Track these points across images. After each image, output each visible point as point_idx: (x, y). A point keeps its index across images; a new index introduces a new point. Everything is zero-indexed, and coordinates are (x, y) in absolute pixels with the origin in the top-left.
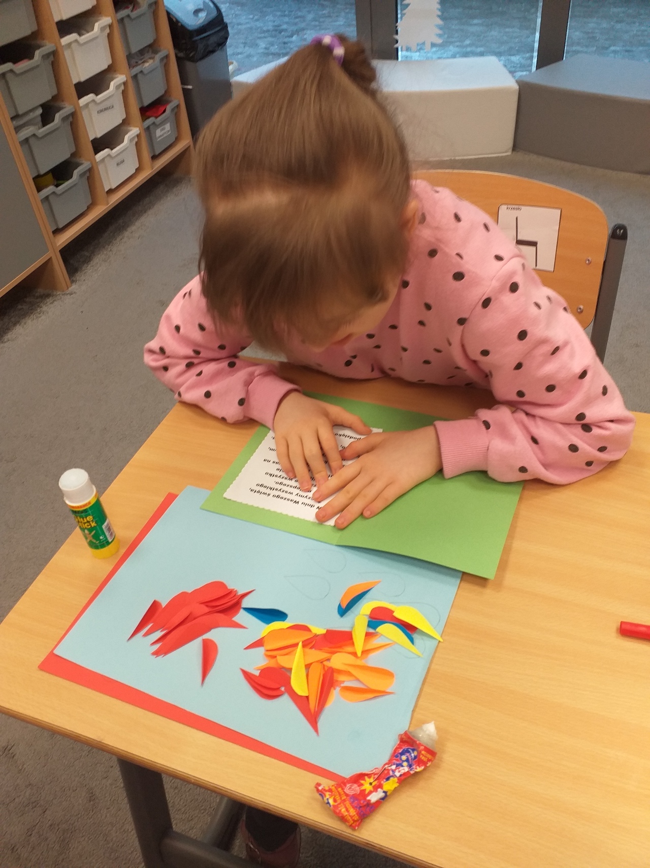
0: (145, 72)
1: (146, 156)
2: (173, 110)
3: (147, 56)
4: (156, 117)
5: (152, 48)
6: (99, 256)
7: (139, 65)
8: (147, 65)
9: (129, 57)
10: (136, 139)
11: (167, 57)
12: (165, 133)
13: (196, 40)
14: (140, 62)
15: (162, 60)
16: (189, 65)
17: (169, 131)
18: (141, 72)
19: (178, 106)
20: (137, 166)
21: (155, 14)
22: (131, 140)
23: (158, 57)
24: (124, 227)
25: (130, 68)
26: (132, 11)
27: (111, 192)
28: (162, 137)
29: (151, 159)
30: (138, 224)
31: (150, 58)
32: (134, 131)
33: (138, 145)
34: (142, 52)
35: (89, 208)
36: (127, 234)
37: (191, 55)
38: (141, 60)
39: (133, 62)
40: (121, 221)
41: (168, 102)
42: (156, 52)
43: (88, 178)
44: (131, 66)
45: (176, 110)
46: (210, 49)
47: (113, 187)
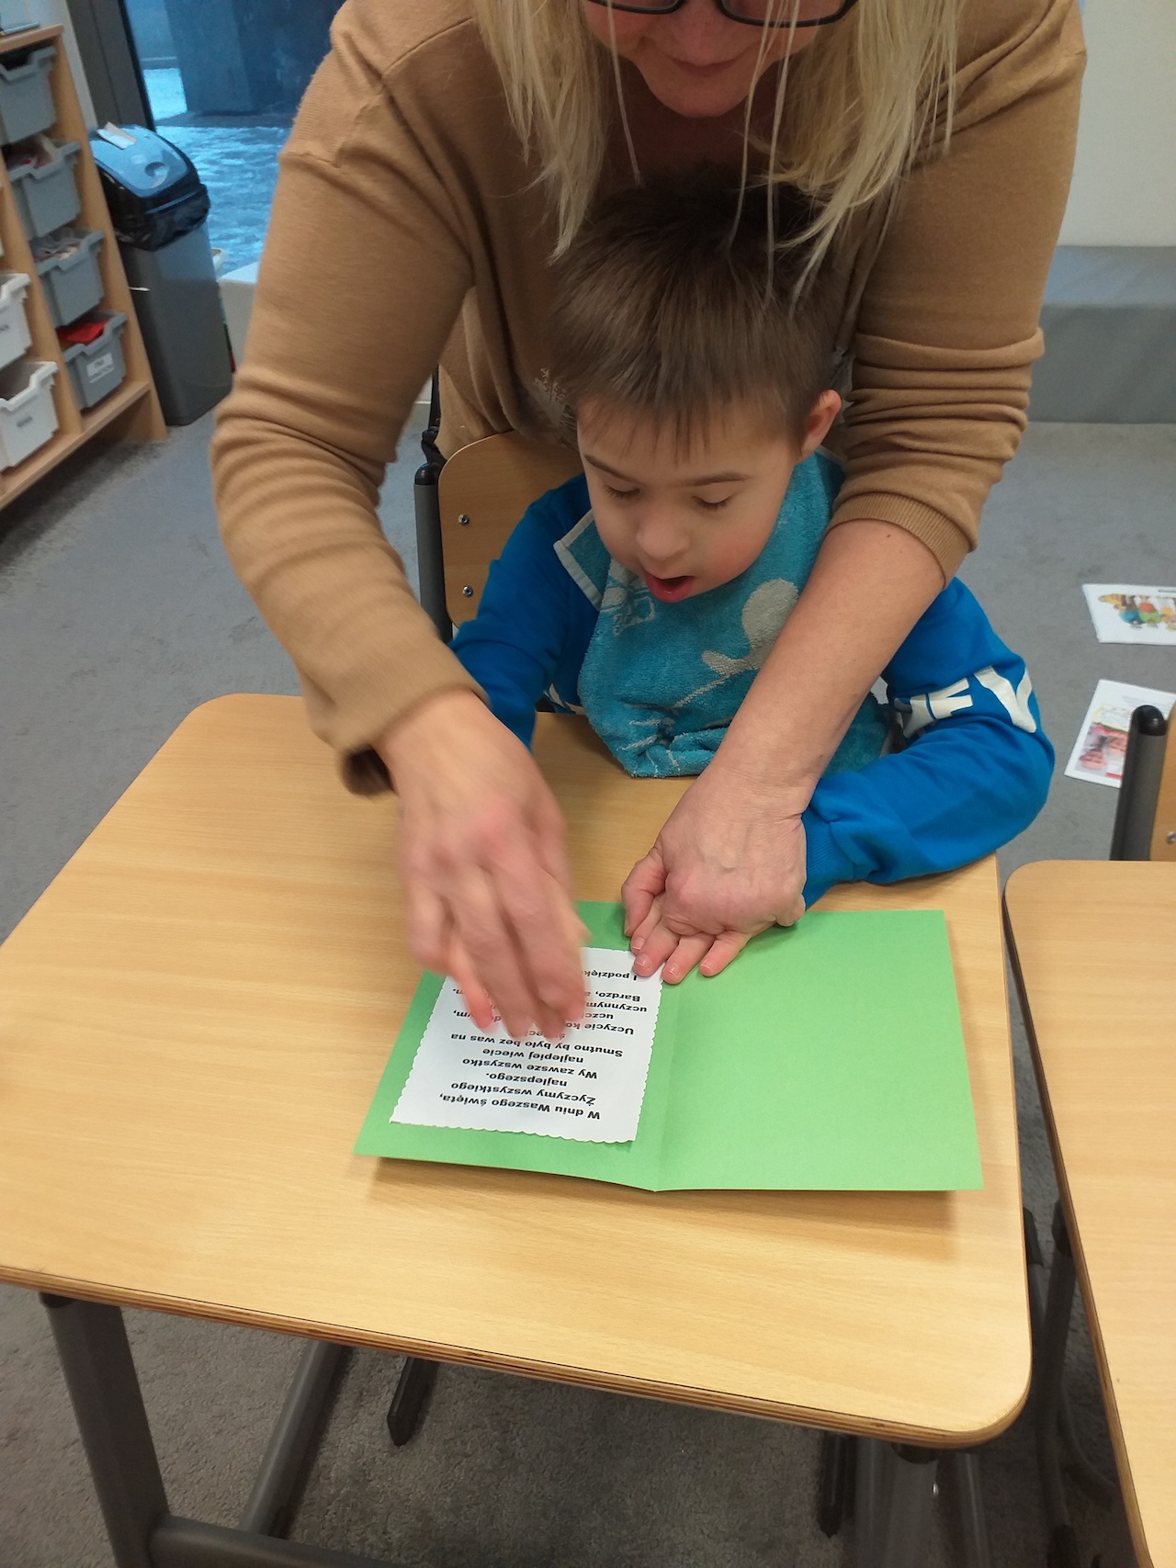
0: (64, 268)
1: (71, 409)
2: (115, 330)
3: (66, 241)
4: (87, 343)
5: (75, 228)
7: (53, 256)
8: (66, 256)
9: (34, 243)
10: (52, 382)
11: (102, 242)
12: (104, 370)
13: (152, 215)
14: (53, 252)
15: (92, 247)
16: (142, 256)
17: (109, 367)
18: (57, 268)
19: (125, 325)
20: (55, 426)
21: (78, 173)
22: (43, 383)
23: (85, 243)
24: (35, 533)
25: (35, 262)
26: (36, 167)
27: (9, 471)
28: (100, 377)
29: (79, 415)
30: (60, 526)
31: (72, 246)
32: (47, 367)
33: (55, 392)
34: (56, 235)
36: (40, 544)
37: (145, 238)
38: (56, 247)
39: (41, 252)
40: (28, 524)
41: (107, 318)
42: (81, 235)
44: (37, 258)
45: (122, 331)
46: (180, 228)
47: (13, 463)
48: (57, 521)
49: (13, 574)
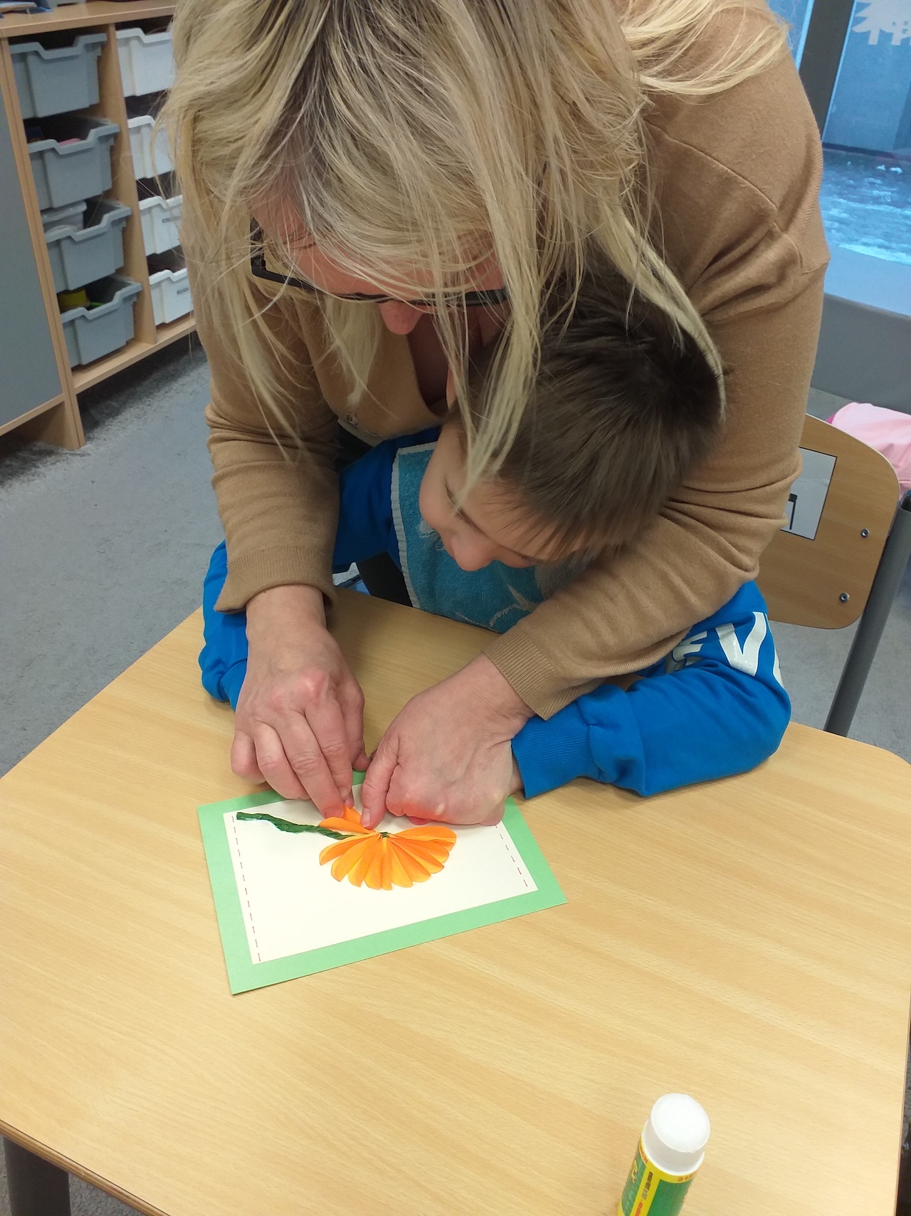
6: (132, 409)
24: (174, 376)
27: (163, 326)
30: (194, 374)
35: (129, 344)
36: (175, 386)
40: (171, 368)
43: (135, 305)
47: (167, 322)
48: (192, 370)
49: (149, 405)
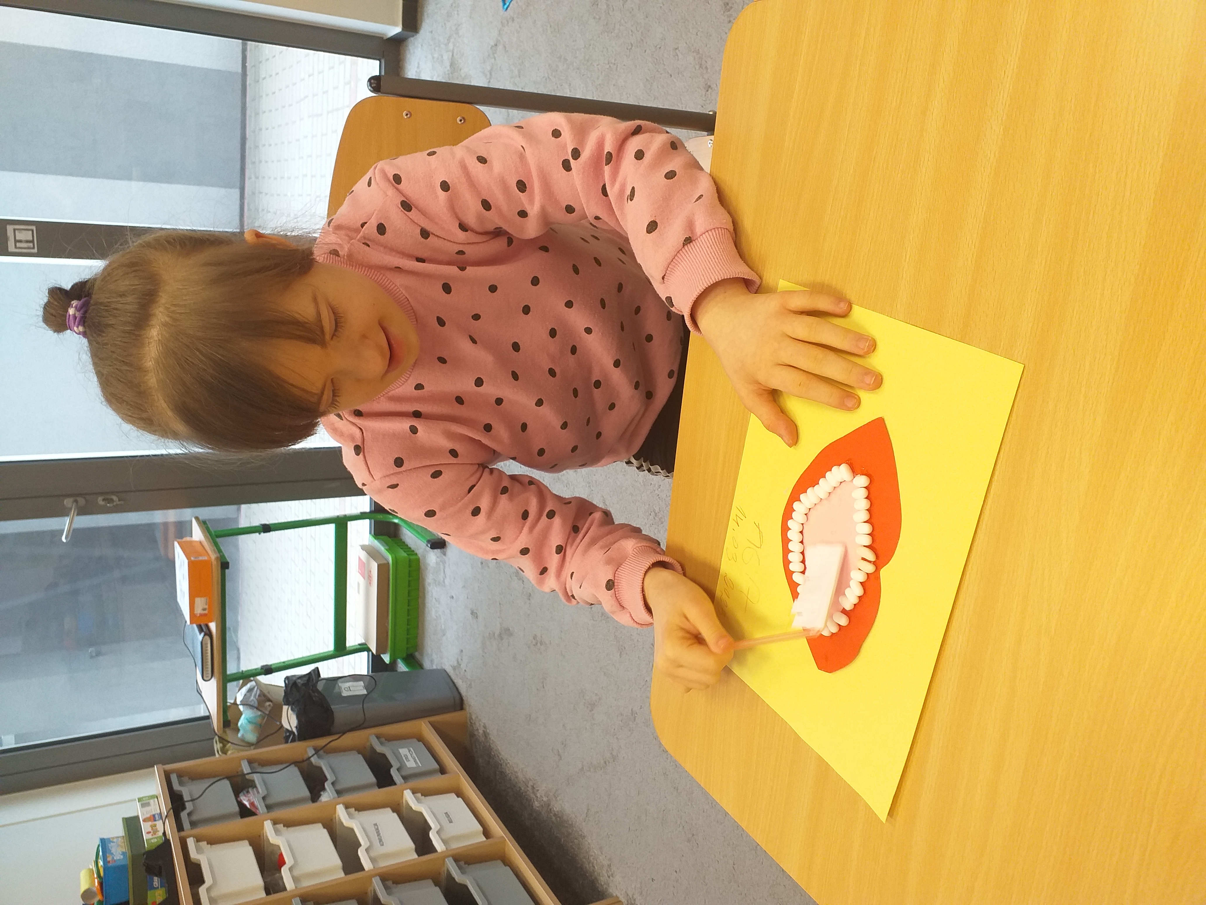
1: (439, 780)
2: (382, 743)
10: (419, 795)
12: (411, 755)
17: (409, 751)
19: (378, 737)
20: (453, 795)
22: (420, 802)
23: (318, 761)
28: (416, 758)
29: (445, 775)
32: (409, 797)
35: (507, 862)
41: (373, 750)
42: (311, 764)
43: (467, 862)
45: (383, 740)
